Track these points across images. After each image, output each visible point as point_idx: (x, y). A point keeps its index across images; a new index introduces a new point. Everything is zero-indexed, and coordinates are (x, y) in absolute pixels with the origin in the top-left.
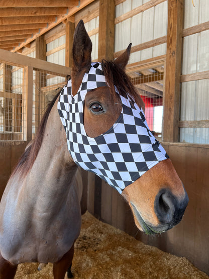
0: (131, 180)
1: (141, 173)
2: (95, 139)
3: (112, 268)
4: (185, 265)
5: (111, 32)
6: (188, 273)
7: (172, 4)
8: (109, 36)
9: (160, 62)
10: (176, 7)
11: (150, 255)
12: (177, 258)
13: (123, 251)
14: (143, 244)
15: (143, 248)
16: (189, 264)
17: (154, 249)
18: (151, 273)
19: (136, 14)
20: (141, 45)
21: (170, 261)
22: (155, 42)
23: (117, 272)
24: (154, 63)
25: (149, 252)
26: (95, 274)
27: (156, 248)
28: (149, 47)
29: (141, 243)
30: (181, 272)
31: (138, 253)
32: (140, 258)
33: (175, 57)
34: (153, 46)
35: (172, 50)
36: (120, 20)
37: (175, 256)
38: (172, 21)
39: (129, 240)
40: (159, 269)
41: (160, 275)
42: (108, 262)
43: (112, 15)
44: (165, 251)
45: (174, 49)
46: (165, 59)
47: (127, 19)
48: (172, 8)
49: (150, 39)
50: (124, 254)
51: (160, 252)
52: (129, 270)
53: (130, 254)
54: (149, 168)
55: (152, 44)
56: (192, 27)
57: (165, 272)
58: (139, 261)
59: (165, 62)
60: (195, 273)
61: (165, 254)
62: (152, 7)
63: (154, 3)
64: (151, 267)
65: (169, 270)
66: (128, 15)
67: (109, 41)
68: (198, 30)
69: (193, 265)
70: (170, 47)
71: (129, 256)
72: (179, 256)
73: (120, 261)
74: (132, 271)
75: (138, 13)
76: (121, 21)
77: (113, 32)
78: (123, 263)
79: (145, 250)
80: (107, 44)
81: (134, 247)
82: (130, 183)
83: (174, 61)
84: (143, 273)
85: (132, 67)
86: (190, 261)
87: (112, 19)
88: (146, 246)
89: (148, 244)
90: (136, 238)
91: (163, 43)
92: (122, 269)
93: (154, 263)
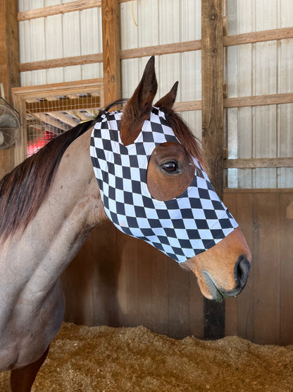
0: (203, 248)
1: (217, 241)
2: (165, 202)
3: (58, 369)
4: (144, 334)
5: (13, 32)
6: (149, 342)
7: (107, 15)
8: (11, 36)
9: (94, 86)
10: (112, 19)
11: (100, 336)
12: (133, 329)
13: (64, 344)
14: (87, 327)
15: (88, 332)
16: (147, 331)
17: (103, 328)
18: (109, 356)
19: (53, 15)
20: (64, 59)
21: (126, 335)
22: (85, 59)
23: (67, 370)
24: (86, 87)
25: (98, 334)
26: (37, 384)
27: (106, 327)
28: (76, 64)
29: (85, 327)
30: (141, 342)
31: (85, 339)
32: (89, 344)
33: (115, 83)
34: (81, 63)
35: (110, 74)
36: (26, 17)
37: (130, 328)
38: (107, 36)
39: (68, 328)
40: (118, 348)
41: (120, 355)
42: (49, 364)
43: (13, 8)
44: (117, 327)
45: (113, 72)
46: (102, 83)
47: (38, 17)
48: (107, 19)
49: (77, 54)
50: (68, 347)
51: (111, 329)
52: (81, 363)
53: (75, 345)
54: (226, 235)
55: (81, 61)
56: (132, 50)
57: (124, 350)
58: (89, 348)
59: (102, 87)
60: (156, 339)
61: (117, 329)
62: (76, 10)
63: (79, 6)
64: (107, 349)
65: (128, 344)
66: (41, 13)
67: (11, 44)
68: (138, 54)
69: (152, 331)
70: (108, 69)
71: (74, 347)
72: (136, 326)
73: (66, 356)
74: (87, 362)
75: (57, 14)
76: (29, 19)
77: (15, 31)
78: (71, 357)
79: (91, 334)
80: (9, 49)
81: (77, 334)
82: (202, 251)
83: (114, 87)
84: (99, 359)
85: (54, 89)
86: (148, 328)
87: (13, 12)
88: (91, 328)
89: (94, 325)
90: (76, 323)
91: (96, 62)
92: (73, 365)
93: (109, 344)
